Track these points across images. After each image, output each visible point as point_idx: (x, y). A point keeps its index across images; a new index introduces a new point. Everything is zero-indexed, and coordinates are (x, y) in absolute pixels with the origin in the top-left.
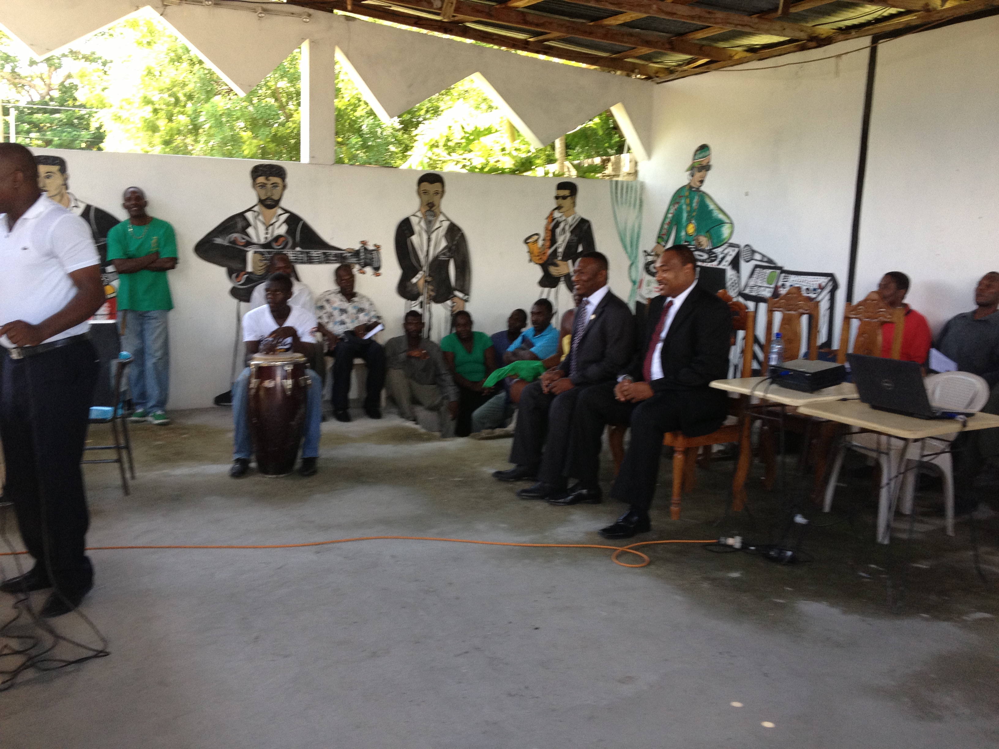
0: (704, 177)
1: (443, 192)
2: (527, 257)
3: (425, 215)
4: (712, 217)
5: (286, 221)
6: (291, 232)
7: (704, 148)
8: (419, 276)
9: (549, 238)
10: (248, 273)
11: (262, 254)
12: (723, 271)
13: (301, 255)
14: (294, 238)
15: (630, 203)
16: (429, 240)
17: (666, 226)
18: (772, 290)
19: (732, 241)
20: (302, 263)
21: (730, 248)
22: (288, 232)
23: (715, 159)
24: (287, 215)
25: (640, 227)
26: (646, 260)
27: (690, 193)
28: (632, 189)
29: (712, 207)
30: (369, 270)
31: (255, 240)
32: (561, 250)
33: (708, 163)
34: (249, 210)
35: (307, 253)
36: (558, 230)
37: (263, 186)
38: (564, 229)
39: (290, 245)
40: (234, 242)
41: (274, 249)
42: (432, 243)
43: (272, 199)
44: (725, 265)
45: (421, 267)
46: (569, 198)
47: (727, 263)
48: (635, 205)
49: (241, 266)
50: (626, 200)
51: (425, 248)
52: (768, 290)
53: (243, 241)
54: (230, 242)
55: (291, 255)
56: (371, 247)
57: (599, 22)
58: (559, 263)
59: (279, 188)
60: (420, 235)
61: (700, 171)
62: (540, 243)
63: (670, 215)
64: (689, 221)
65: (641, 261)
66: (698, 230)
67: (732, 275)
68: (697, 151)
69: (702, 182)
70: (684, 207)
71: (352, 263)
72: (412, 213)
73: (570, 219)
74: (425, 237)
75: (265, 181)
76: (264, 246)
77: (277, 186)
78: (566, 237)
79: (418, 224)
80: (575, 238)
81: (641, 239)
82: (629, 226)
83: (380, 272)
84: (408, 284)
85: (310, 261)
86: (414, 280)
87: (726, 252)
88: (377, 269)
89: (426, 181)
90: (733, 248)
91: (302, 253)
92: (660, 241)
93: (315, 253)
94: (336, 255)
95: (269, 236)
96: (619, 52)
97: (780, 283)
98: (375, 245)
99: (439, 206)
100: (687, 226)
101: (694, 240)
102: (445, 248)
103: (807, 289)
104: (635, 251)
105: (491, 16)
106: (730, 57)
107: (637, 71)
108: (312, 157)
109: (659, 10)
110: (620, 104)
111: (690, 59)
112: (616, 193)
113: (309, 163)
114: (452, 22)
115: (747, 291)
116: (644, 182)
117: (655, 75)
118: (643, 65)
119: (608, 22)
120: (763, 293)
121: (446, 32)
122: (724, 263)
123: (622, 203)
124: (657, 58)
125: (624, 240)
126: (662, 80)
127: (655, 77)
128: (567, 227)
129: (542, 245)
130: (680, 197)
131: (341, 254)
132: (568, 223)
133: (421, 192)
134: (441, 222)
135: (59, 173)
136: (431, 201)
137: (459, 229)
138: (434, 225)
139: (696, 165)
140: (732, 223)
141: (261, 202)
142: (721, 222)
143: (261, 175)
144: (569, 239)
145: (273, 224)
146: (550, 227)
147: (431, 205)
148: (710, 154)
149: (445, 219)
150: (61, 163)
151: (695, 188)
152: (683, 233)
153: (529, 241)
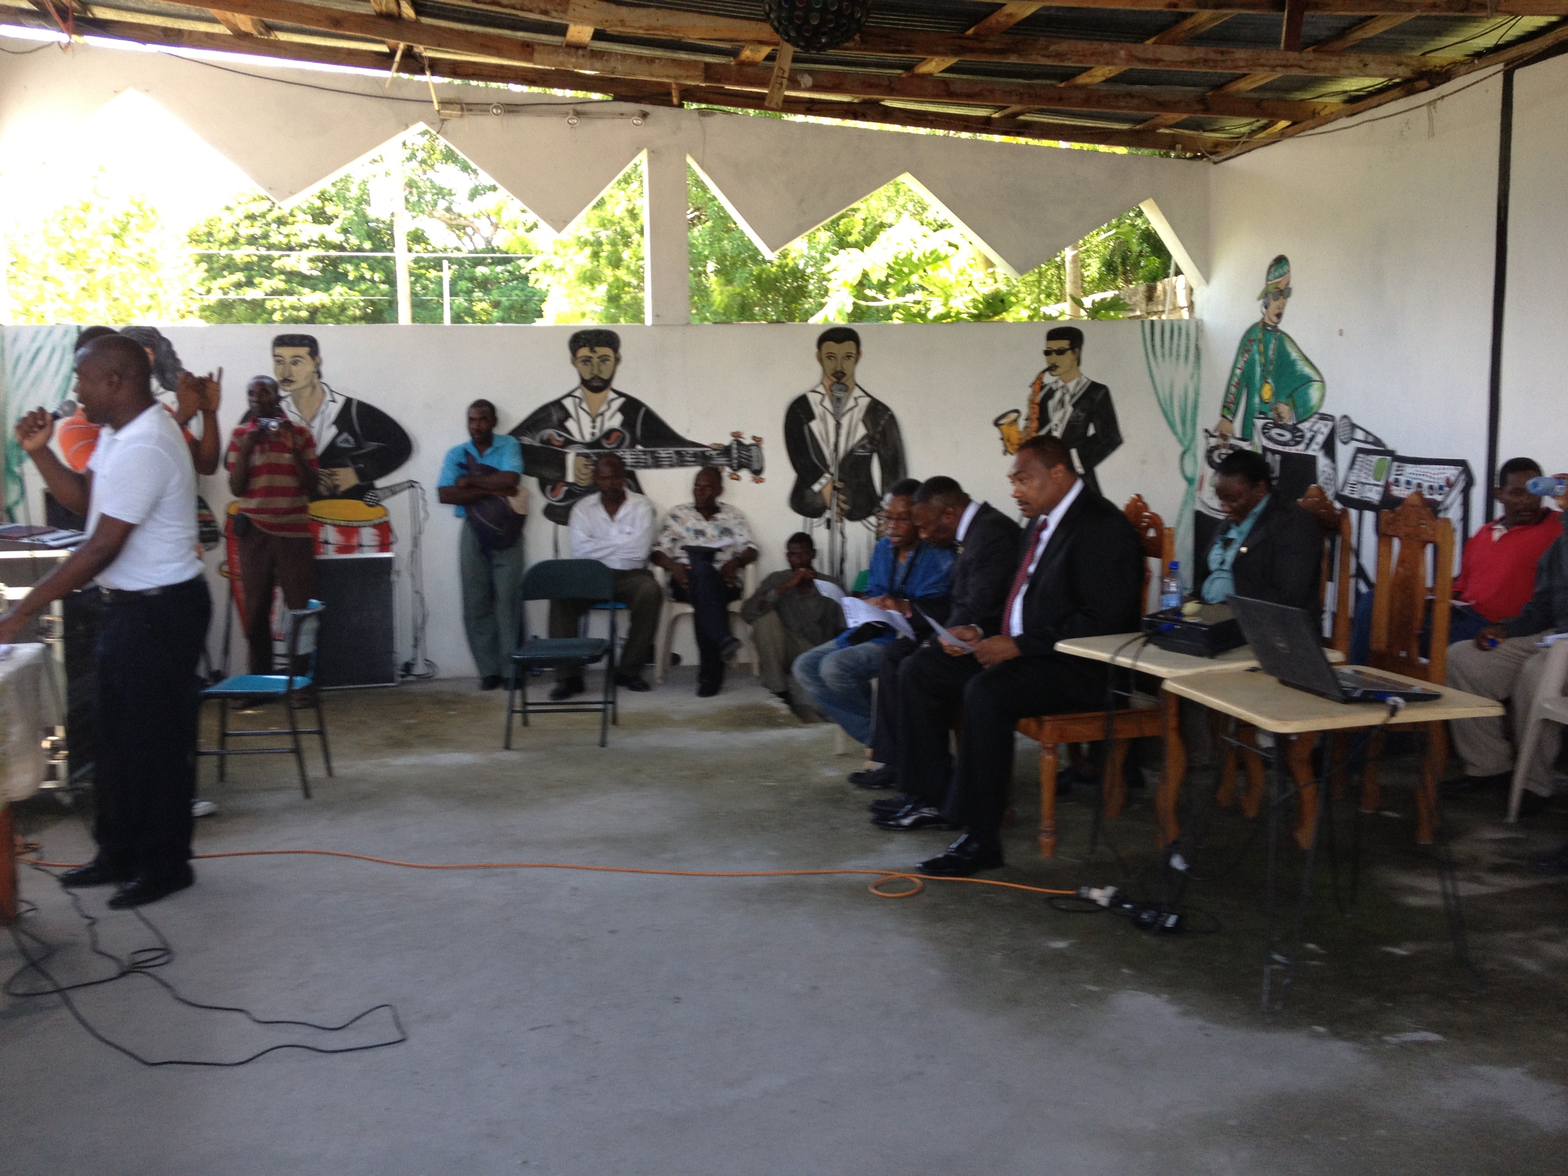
0: (1281, 308)
1: (858, 353)
2: (1000, 446)
3: (830, 390)
4: (1296, 372)
5: (621, 409)
6: (628, 423)
7: (1280, 261)
8: (823, 481)
9: (1035, 416)
10: (570, 484)
11: (587, 456)
12: (1312, 460)
13: (643, 457)
14: (633, 432)
15: (1178, 355)
16: (838, 425)
17: (1233, 389)
18: (1381, 490)
19: (1324, 410)
20: (647, 467)
21: (1321, 421)
22: (624, 424)
23: (1297, 277)
24: (622, 400)
25: (1197, 393)
26: (1208, 443)
27: (1264, 335)
28: (1180, 334)
29: (1294, 355)
30: (745, 474)
31: (577, 437)
32: (1058, 433)
33: (1287, 284)
34: (569, 395)
35: (652, 453)
36: (1052, 404)
37: (587, 360)
38: (1062, 403)
39: (628, 441)
40: (548, 442)
41: (604, 448)
42: (844, 432)
43: (600, 378)
44: (1314, 450)
45: (827, 467)
46: (1069, 353)
47: (1317, 448)
48: (1187, 357)
49: (558, 474)
50: (1171, 349)
51: (832, 439)
52: (1375, 489)
53: (561, 439)
54: (542, 441)
55: (628, 456)
56: (748, 441)
57: (1071, 82)
59: (610, 363)
60: (824, 420)
61: (1276, 299)
62: (1022, 423)
63: (1238, 372)
64: (1264, 380)
65: (1200, 446)
66: (1276, 394)
67: (1326, 466)
68: (1271, 267)
69: (1279, 316)
70: (1257, 357)
71: (722, 465)
72: (810, 388)
73: (1071, 386)
74: (831, 422)
75: (590, 354)
76: (589, 445)
77: (608, 360)
78: (1065, 414)
79: (819, 404)
80: (1081, 414)
81: (1200, 412)
82: (1178, 391)
83: (763, 476)
84: (808, 492)
85: (657, 464)
86: (816, 487)
87: (1315, 428)
88: (757, 473)
89: (829, 340)
90: (1325, 422)
91: (645, 453)
92: (1226, 413)
93: (664, 453)
94: (695, 455)
95: (597, 431)
96: (1144, 121)
97: (1392, 479)
98: (754, 438)
99: (853, 375)
100: (1262, 386)
101: (1271, 410)
102: (863, 439)
103: (1431, 487)
104: (1189, 431)
105: (892, 90)
106: (1314, 114)
107: (1179, 146)
108: (656, 316)
109: (1131, 57)
110: (1150, 201)
111: (1263, 122)
112: (1153, 339)
113: (653, 325)
114: (864, 102)
115: (1347, 492)
116: (1202, 320)
117: (1213, 150)
118: (1191, 138)
119: (1082, 80)
120: (1369, 495)
121: (856, 118)
122: (1314, 446)
123: (1163, 356)
124: (1210, 124)
125: (1169, 414)
126: (1221, 158)
127: (1212, 153)
128: (1067, 398)
129: (1026, 428)
130: (1251, 341)
131: (703, 452)
132: (1068, 391)
133: (824, 356)
134: (856, 399)
135: (308, 358)
136: (839, 369)
137: (886, 409)
138: (845, 404)
139: (1271, 289)
140: (1322, 381)
141: (585, 383)
142: (1308, 381)
143: (585, 346)
144: (1072, 417)
145: (602, 414)
146: (1038, 399)
147: (840, 375)
148: (1289, 271)
149: (862, 394)
150: (311, 344)
151: (1270, 326)
152: (1257, 400)
153: (1002, 422)
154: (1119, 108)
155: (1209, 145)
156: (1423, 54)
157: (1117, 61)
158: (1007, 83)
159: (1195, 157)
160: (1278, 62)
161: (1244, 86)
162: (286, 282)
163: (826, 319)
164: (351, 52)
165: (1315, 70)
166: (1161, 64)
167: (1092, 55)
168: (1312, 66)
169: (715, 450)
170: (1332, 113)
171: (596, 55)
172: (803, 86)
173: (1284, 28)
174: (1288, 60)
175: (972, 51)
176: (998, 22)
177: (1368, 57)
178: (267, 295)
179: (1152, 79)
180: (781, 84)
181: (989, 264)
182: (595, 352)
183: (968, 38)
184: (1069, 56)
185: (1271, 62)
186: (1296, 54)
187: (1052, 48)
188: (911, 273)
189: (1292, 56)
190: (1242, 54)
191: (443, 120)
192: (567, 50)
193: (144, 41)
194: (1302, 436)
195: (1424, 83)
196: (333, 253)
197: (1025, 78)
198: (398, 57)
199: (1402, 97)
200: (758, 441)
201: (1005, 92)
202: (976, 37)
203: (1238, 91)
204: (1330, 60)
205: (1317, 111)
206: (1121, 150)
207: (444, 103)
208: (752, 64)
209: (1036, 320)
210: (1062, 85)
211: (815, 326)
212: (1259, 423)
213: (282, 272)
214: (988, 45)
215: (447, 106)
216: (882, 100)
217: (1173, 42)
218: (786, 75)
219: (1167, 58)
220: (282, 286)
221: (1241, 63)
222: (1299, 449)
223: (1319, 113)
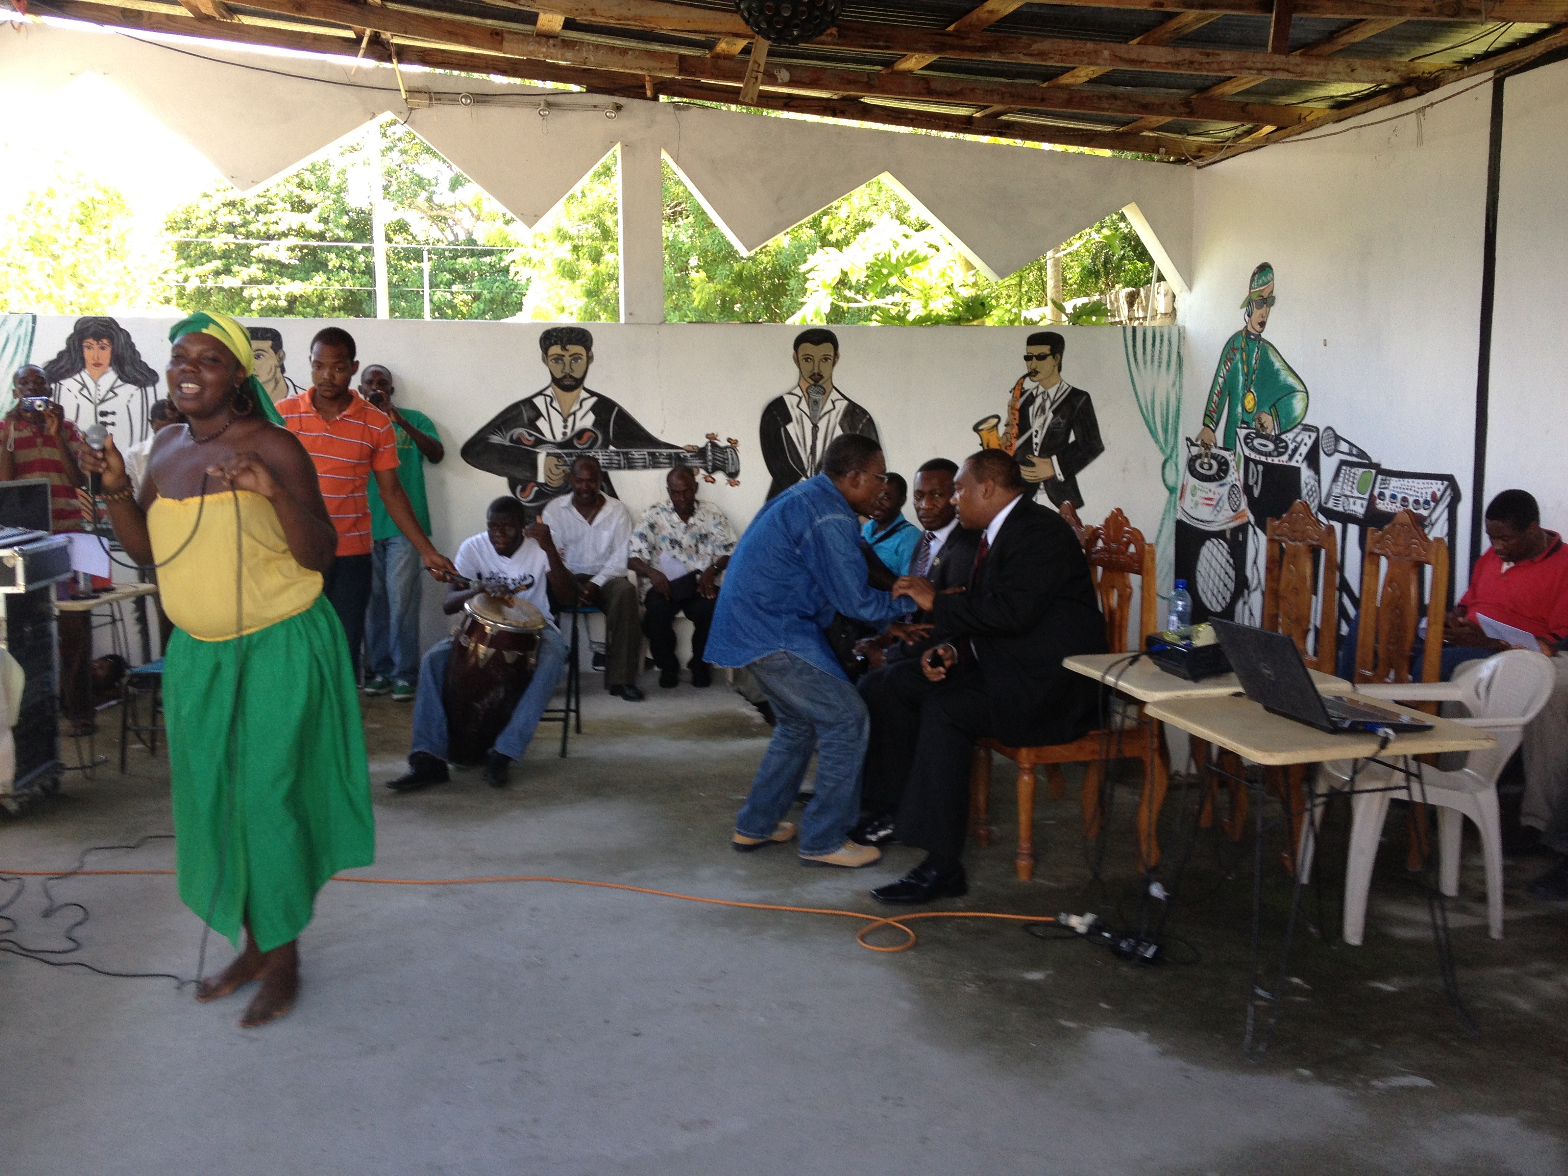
0: (1265, 317)
1: (836, 355)
3: (807, 392)
4: (1279, 381)
5: (593, 409)
6: (600, 424)
7: (1264, 269)
9: (1017, 421)
10: (541, 484)
11: (558, 456)
12: (1296, 471)
13: (616, 458)
14: (606, 433)
15: (1160, 363)
16: (815, 428)
17: (1215, 398)
18: (1365, 503)
19: (1307, 421)
20: (619, 468)
21: (1304, 432)
22: (595, 424)
23: (1280, 286)
24: (594, 399)
25: (1179, 401)
26: (1190, 452)
27: (1247, 344)
28: (1162, 340)
29: (1278, 365)
30: (720, 476)
31: (548, 436)
32: (1037, 440)
33: (1272, 292)
34: (540, 393)
35: (624, 453)
36: (1032, 410)
37: (559, 358)
38: (1042, 409)
39: (600, 442)
40: (518, 441)
41: (575, 448)
42: (821, 435)
43: (571, 377)
44: (1298, 461)
45: (804, 471)
46: (1050, 358)
47: (1300, 459)
48: (1168, 365)
49: (528, 474)
50: (1153, 356)
51: (809, 443)
52: (1359, 502)
53: (532, 439)
54: (511, 440)
55: (601, 458)
56: (723, 443)
57: (1054, 82)
58: (1035, 460)
59: (583, 362)
60: (801, 423)
61: (1259, 308)
62: (1002, 429)
63: (1221, 380)
64: (1247, 389)
65: (1183, 455)
66: (1259, 404)
67: (1309, 477)
68: (1254, 274)
69: (1262, 324)
70: (1240, 365)
71: (696, 467)
72: (787, 389)
73: (1052, 392)
74: (808, 425)
75: (563, 353)
76: (560, 445)
77: (581, 359)
78: (1045, 421)
79: (796, 406)
80: (1062, 420)
81: (1182, 420)
82: (1160, 398)
83: (738, 479)
85: (630, 465)
87: (1299, 439)
88: (733, 475)
89: (806, 342)
90: (1308, 433)
92: (1208, 422)
93: (637, 454)
94: (669, 456)
95: (569, 431)
96: (1128, 123)
97: (1376, 493)
98: (729, 440)
99: (831, 377)
100: (1244, 396)
101: (1254, 420)
103: (1417, 502)
104: (1171, 440)
105: (871, 88)
106: (1300, 119)
107: (1162, 150)
108: (629, 314)
109: (1116, 57)
110: (1133, 205)
111: (1248, 126)
112: (1134, 346)
113: (625, 324)
114: (843, 99)
115: (1330, 505)
116: (1184, 327)
117: (1196, 154)
118: (1175, 141)
119: (1066, 79)
120: (1352, 507)
121: (834, 115)
122: (1297, 457)
123: (1145, 363)
124: (1194, 128)
125: (1151, 421)
126: (1205, 163)
127: (1195, 158)
128: (1048, 404)
129: (1005, 434)
130: (1234, 349)
131: (677, 454)
132: (1048, 396)
133: (800, 358)
134: (833, 402)
135: (271, 351)
136: (816, 371)
137: (865, 412)
138: (822, 408)
139: (1254, 297)
140: (1307, 393)
141: (555, 381)
142: (1292, 391)
143: (556, 343)
144: (1052, 423)
145: (574, 414)
146: (1018, 405)
147: (817, 376)
148: (1273, 279)
149: (841, 397)
150: (274, 337)
151: (1253, 334)
152: (1240, 409)
153: (981, 428)
154: (1103, 109)
155: (1194, 149)
156: (1412, 60)
157: (1100, 61)
158: (989, 82)
159: (1178, 161)
160: (1265, 65)
161: (1229, 89)
162: (264, 271)
163: (804, 319)
164: (317, 38)
165: (1302, 74)
166: (1145, 65)
167: (1075, 54)
168: (1298, 70)
169: (688, 452)
170: (1318, 118)
171: (567, 44)
172: (780, 81)
173: (1272, 31)
174: (1274, 64)
175: (953, 48)
176: (978, 19)
177: (1357, 62)
178: (244, 283)
179: (1137, 80)
180: (756, 78)
181: (970, 266)
182: (567, 350)
183: (949, 35)
184: (1052, 56)
185: (1259, 65)
186: (1283, 57)
187: (1035, 46)
188: (890, 274)
189: (1279, 59)
190: (1228, 57)
191: (412, 109)
192: (538, 39)
193: (102, 21)
194: (1286, 447)
195: (1413, 90)
196: (313, 243)
197: (1007, 77)
198: (364, 44)
199: (1389, 104)
200: (733, 443)
201: (987, 91)
202: (957, 33)
203: (1223, 95)
204: (1317, 65)
205: (1303, 116)
206: (1107, 153)
207: (411, 92)
208: (728, 57)
209: (1016, 324)
210: (1045, 85)
211: (793, 327)
212: (1242, 433)
213: (260, 261)
214: (968, 42)
215: (416, 95)
216: (862, 97)
217: (1158, 43)
218: (762, 69)
219: (1151, 60)
220: (260, 275)
221: (1227, 66)
222: (1283, 460)
223: (1305, 118)
